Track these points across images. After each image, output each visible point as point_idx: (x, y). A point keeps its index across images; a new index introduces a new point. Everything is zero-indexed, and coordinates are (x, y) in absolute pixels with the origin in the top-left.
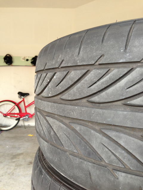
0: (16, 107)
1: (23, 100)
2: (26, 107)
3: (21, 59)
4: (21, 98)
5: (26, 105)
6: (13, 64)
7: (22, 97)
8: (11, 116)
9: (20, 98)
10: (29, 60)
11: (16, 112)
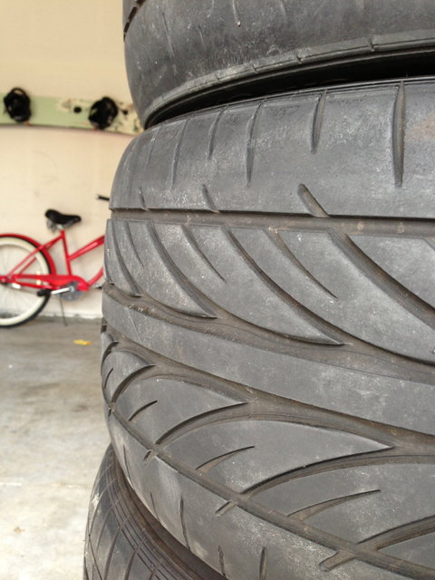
0: (39, 257)
1: (63, 237)
2: (69, 258)
3: (59, 107)
4: (56, 228)
5: (71, 251)
6: (33, 120)
7: (60, 227)
8: (22, 284)
9: (50, 230)
10: (83, 109)
11: (38, 273)
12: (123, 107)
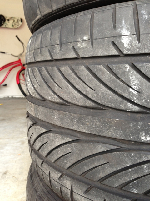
12: (8, 18)
